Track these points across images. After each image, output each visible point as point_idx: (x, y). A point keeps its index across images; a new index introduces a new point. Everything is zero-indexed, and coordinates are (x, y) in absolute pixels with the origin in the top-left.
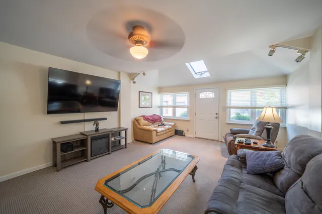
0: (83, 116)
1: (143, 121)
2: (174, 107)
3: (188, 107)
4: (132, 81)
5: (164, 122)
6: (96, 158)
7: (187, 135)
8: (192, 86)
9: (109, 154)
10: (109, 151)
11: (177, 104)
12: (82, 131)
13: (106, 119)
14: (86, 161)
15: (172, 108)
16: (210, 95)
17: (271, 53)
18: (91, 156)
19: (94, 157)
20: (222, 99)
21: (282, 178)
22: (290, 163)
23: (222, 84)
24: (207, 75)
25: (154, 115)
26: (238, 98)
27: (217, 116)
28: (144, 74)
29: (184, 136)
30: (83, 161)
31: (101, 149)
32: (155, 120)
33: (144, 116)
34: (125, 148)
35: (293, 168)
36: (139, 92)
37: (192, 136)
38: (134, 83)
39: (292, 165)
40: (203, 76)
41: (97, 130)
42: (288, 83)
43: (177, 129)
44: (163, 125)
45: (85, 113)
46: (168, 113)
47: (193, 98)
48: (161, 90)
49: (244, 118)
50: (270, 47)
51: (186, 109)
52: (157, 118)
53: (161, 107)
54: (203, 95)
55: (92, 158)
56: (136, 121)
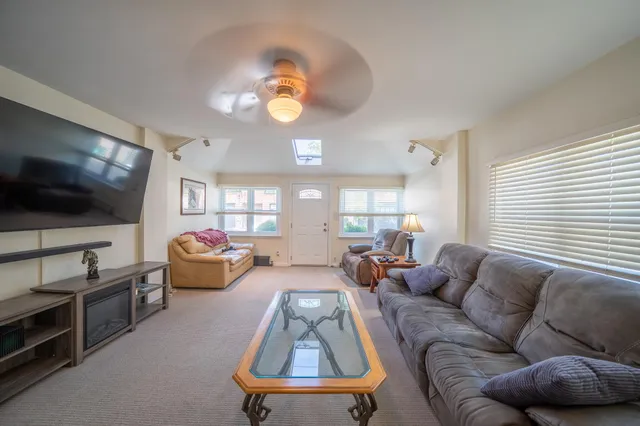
0: (36, 240)
1: (196, 245)
2: (250, 214)
3: (278, 214)
4: (170, 155)
5: (232, 244)
6: (100, 348)
7: (276, 264)
8: (287, 178)
9: (130, 331)
10: (130, 323)
11: (256, 208)
12: (35, 284)
13: (108, 244)
14: (68, 366)
15: (246, 215)
16: (316, 194)
17: (412, 149)
18: (85, 348)
19: (93, 348)
20: (332, 201)
21: (451, 290)
22: (455, 272)
23: (333, 179)
24: (318, 162)
25: (210, 230)
26: (354, 201)
27: (326, 227)
28: (207, 143)
29: (271, 265)
30: (60, 369)
31: (107, 323)
32: (215, 239)
33: (194, 233)
34: (164, 308)
35: (460, 277)
36: (182, 179)
37: (286, 264)
38: (178, 158)
39: (459, 275)
40: (310, 163)
41: (93, 275)
42: (407, 186)
43: (256, 254)
44: (231, 248)
45: (44, 232)
46: (236, 225)
47: (288, 198)
48: (221, 179)
49: (358, 230)
50: (411, 141)
51: (274, 218)
52: (218, 235)
53: (221, 214)
54: (304, 194)
55: (88, 351)
56: (177, 246)
